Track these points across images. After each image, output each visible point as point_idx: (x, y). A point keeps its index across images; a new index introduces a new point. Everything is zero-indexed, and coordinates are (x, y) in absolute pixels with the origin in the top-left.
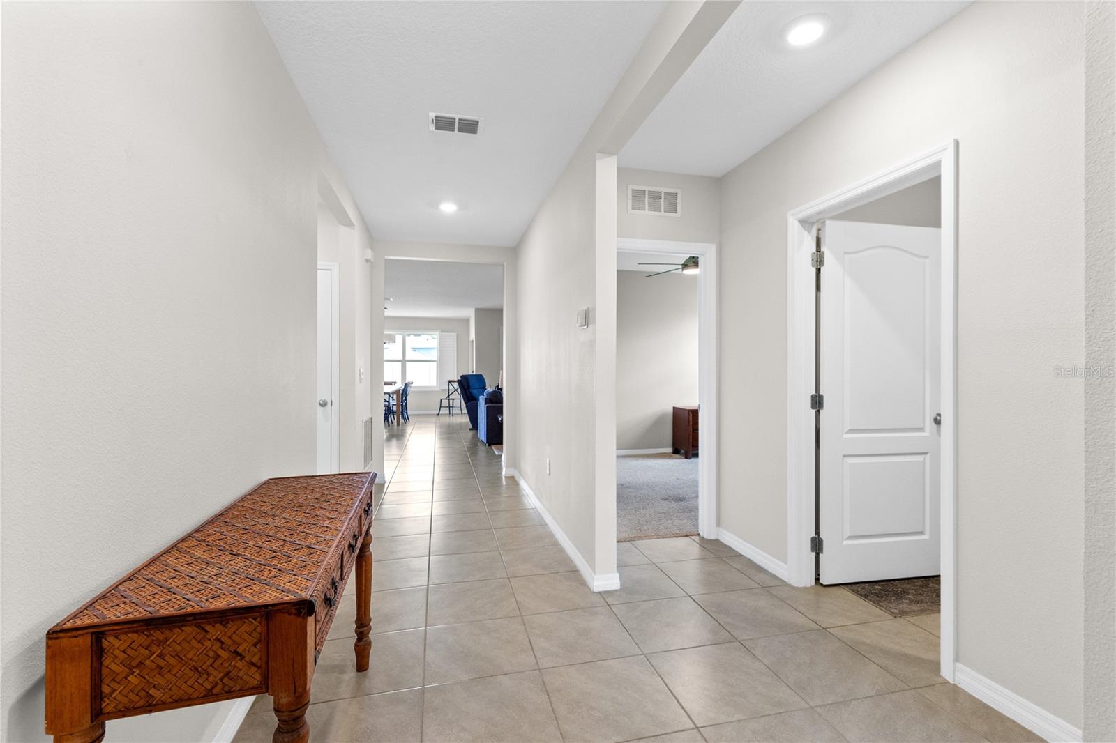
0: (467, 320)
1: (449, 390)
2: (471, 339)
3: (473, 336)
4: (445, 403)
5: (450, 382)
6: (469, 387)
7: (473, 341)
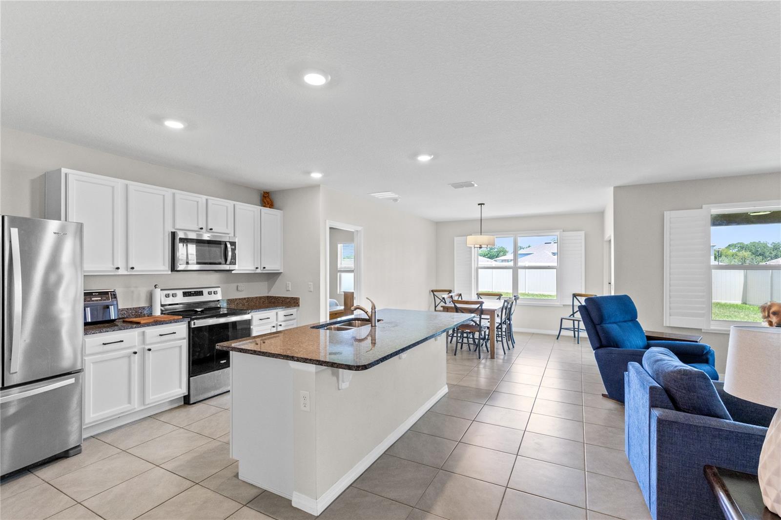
0: (601, 214)
1: (573, 305)
2: (606, 238)
3: (610, 232)
4: (568, 324)
5: (575, 296)
6: (602, 319)
7: (610, 241)
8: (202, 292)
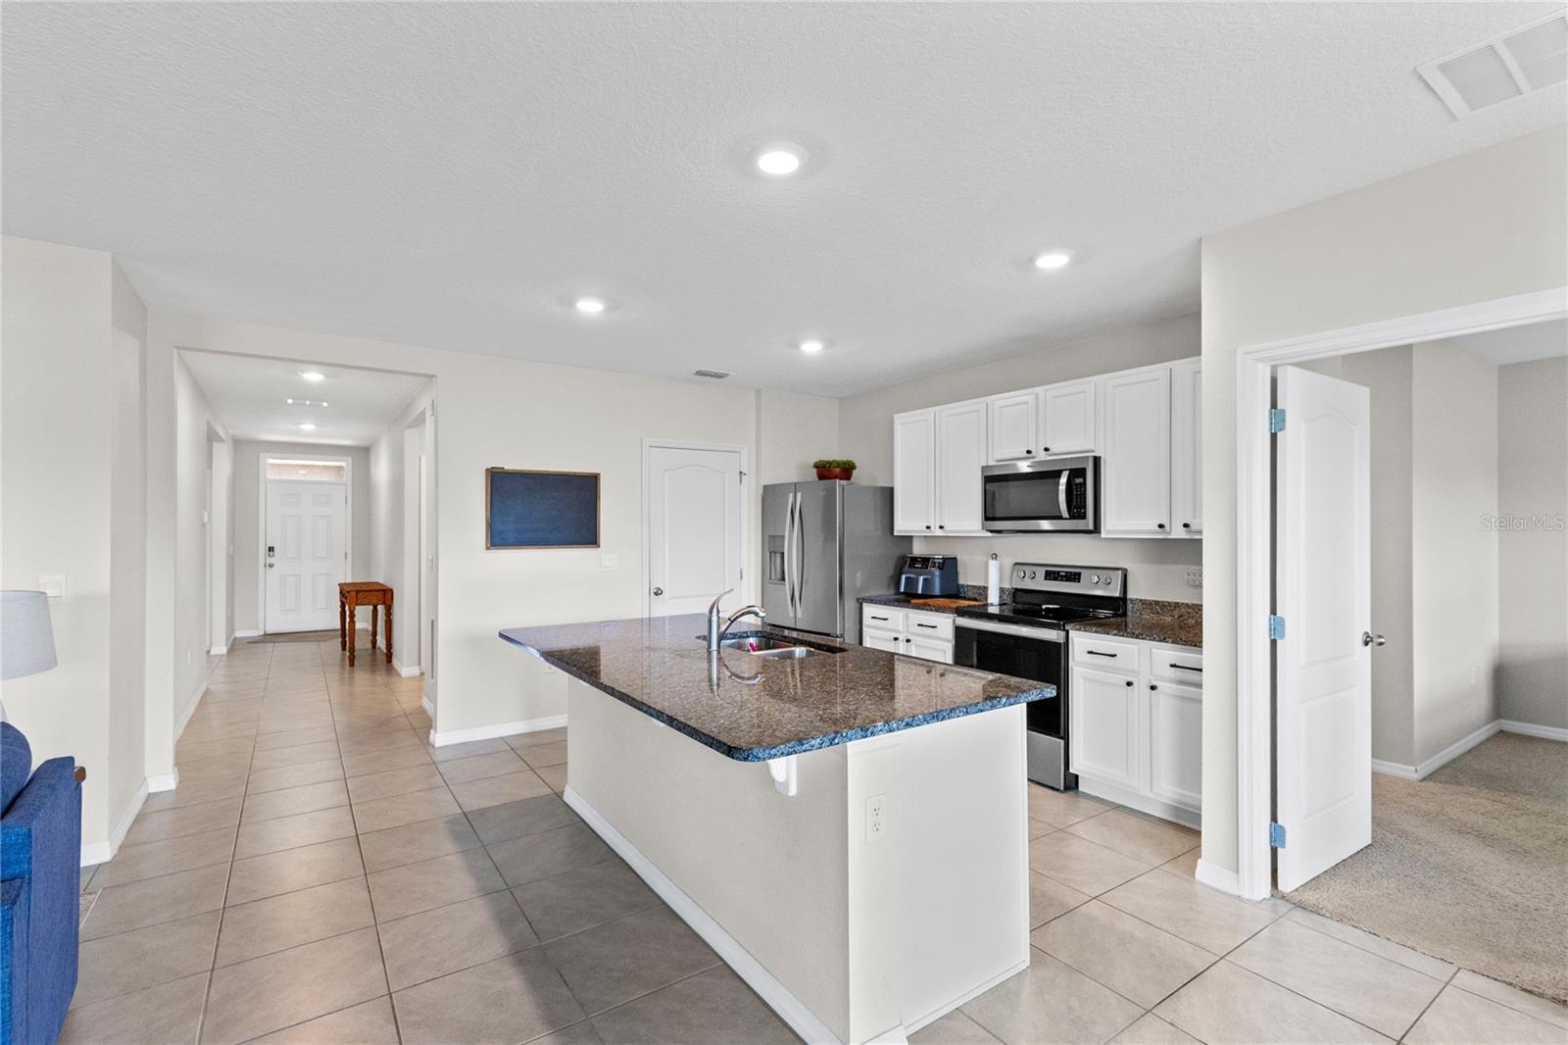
8: (1080, 574)
